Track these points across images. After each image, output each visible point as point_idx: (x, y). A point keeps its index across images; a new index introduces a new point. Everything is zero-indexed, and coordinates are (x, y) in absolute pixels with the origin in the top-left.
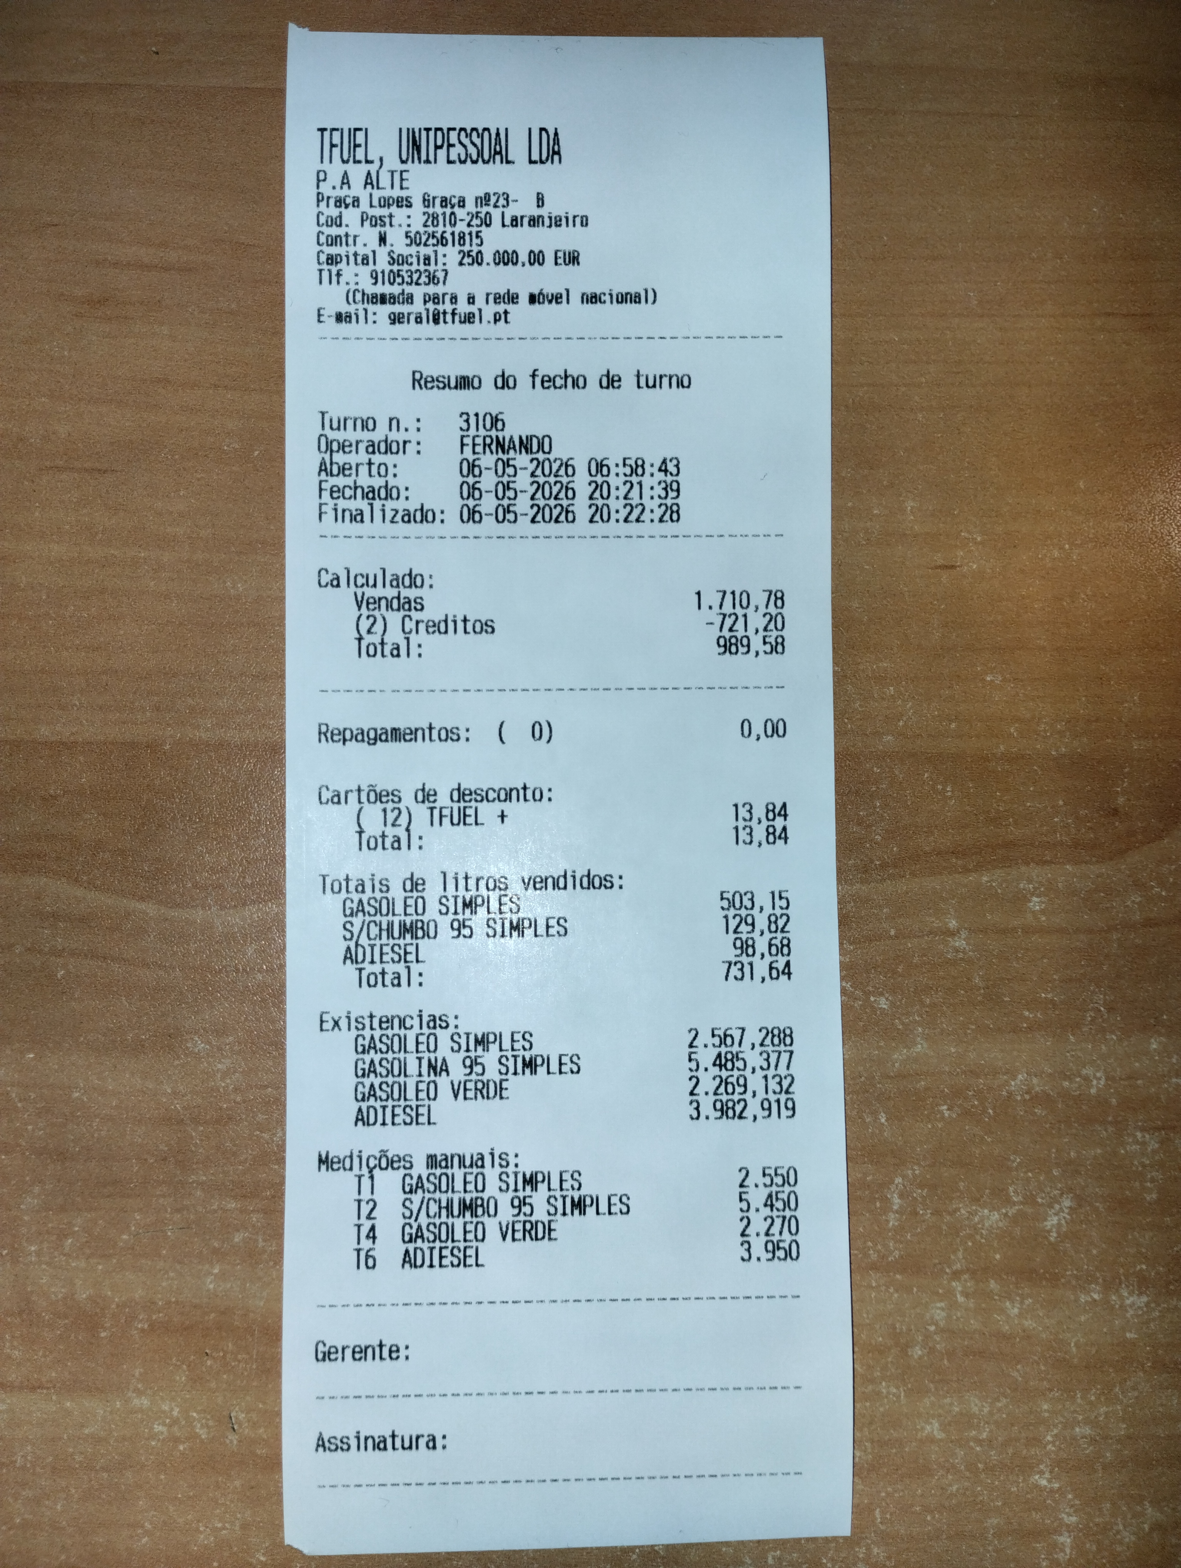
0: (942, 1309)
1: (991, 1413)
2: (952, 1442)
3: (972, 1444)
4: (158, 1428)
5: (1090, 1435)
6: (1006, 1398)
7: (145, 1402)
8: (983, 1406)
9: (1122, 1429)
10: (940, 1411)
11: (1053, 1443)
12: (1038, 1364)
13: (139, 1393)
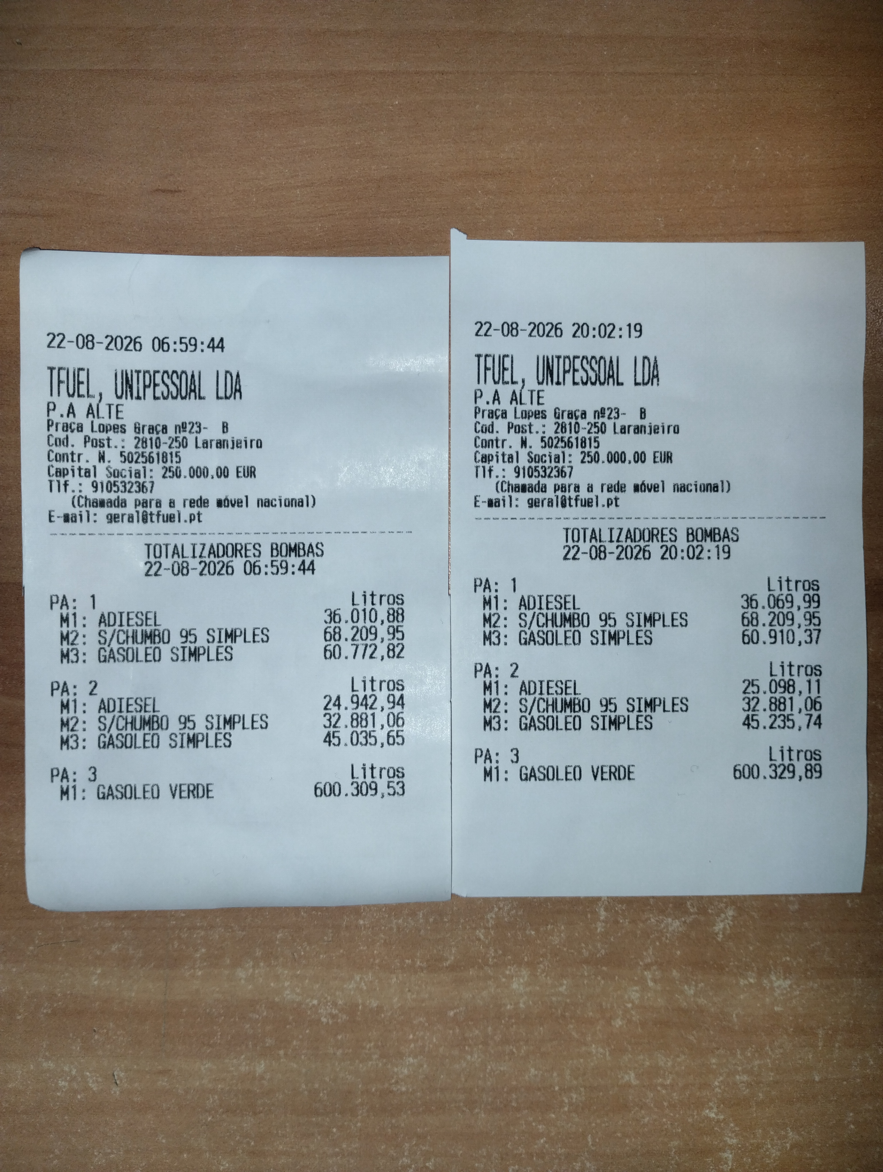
0: (637, 991)
1: (673, 1066)
2: (644, 1086)
3: (659, 1088)
4: (62, 1083)
5: (747, 1081)
6: (685, 1054)
7: (51, 1065)
8: (667, 1061)
9: (771, 1076)
10: (636, 1065)
11: (720, 1087)
12: (708, 1030)
13: (47, 1059)
